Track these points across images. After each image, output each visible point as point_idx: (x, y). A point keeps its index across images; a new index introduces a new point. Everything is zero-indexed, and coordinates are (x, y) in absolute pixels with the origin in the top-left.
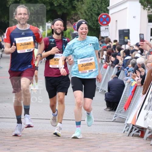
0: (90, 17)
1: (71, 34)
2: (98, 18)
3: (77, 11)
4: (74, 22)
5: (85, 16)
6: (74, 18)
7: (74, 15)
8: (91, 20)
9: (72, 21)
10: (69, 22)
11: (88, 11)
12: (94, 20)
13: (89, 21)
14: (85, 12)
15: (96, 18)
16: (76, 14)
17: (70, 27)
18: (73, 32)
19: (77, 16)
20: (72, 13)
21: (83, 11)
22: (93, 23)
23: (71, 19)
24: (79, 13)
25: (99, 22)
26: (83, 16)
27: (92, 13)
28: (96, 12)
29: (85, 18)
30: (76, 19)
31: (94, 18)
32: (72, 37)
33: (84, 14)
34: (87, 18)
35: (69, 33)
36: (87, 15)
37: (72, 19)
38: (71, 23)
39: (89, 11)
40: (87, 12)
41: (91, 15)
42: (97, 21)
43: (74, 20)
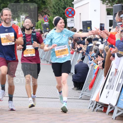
0: (58, 10)
1: (42, 25)
2: (64, 12)
3: (46, 5)
4: (44, 15)
5: (54, 9)
6: (44, 11)
7: (44, 9)
8: (59, 13)
9: (42, 14)
10: (40, 14)
11: (55, 5)
12: (61, 13)
13: (57, 14)
14: (54, 6)
15: (63, 12)
16: (46, 8)
17: (41, 19)
18: (44, 23)
19: (47, 10)
20: (42, 7)
21: (52, 6)
22: (60, 15)
23: (41, 12)
24: (48, 7)
25: (65, 15)
26: (52, 9)
27: (60, 7)
28: (63, 6)
29: (54, 11)
30: (46, 12)
31: (61, 11)
32: (43, 27)
33: (53, 8)
34: (55, 11)
35: (40, 24)
36: (55, 9)
37: (43, 12)
38: (42, 16)
39: (57, 5)
40: (55, 7)
41: (59, 8)
42: (64, 14)
43: (44, 13)
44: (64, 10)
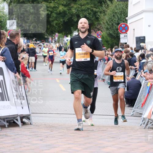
0: (111, 26)
4: (97, 31)
5: (107, 25)
6: (97, 27)
7: (97, 25)
8: (112, 29)
9: (95, 30)
10: (93, 30)
11: (109, 21)
12: (114, 28)
14: (107, 22)
16: (99, 24)
19: (100, 26)
20: (95, 24)
21: (105, 22)
22: (113, 31)
24: (102, 23)
25: (119, 31)
26: (105, 25)
28: (116, 22)
29: (107, 27)
30: (99, 28)
31: (114, 27)
33: (106, 24)
34: (109, 27)
36: (108, 25)
37: (96, 28)
38: (95, 32)
40: (109, 23)
41: (112, 24)
42: (117, 29)
43: (97, 29)
44: (117, 26)
